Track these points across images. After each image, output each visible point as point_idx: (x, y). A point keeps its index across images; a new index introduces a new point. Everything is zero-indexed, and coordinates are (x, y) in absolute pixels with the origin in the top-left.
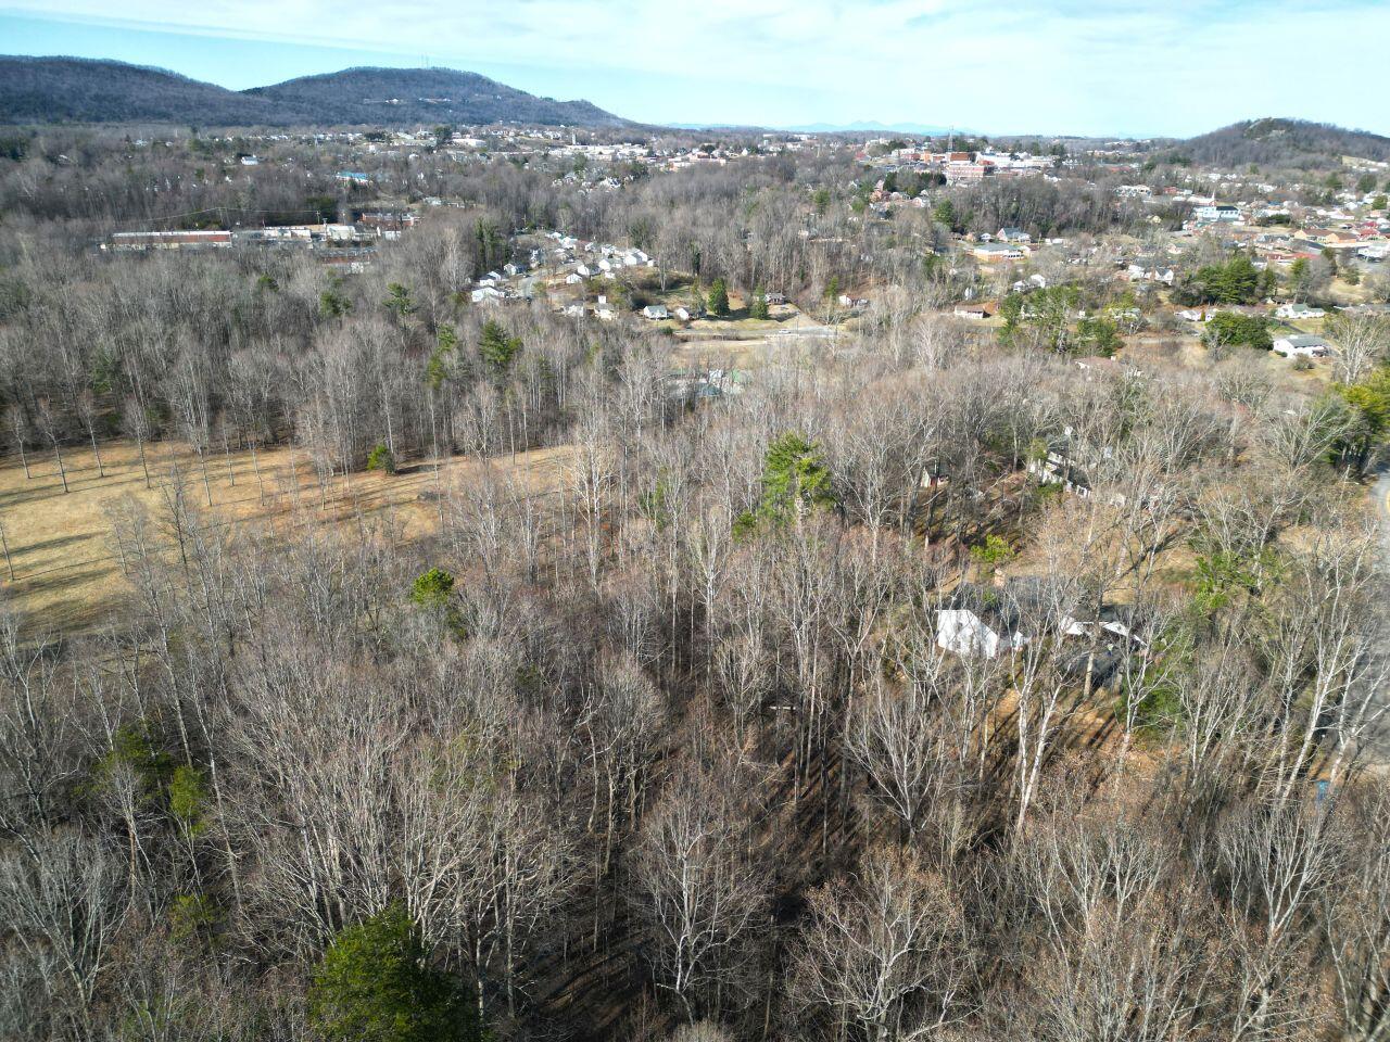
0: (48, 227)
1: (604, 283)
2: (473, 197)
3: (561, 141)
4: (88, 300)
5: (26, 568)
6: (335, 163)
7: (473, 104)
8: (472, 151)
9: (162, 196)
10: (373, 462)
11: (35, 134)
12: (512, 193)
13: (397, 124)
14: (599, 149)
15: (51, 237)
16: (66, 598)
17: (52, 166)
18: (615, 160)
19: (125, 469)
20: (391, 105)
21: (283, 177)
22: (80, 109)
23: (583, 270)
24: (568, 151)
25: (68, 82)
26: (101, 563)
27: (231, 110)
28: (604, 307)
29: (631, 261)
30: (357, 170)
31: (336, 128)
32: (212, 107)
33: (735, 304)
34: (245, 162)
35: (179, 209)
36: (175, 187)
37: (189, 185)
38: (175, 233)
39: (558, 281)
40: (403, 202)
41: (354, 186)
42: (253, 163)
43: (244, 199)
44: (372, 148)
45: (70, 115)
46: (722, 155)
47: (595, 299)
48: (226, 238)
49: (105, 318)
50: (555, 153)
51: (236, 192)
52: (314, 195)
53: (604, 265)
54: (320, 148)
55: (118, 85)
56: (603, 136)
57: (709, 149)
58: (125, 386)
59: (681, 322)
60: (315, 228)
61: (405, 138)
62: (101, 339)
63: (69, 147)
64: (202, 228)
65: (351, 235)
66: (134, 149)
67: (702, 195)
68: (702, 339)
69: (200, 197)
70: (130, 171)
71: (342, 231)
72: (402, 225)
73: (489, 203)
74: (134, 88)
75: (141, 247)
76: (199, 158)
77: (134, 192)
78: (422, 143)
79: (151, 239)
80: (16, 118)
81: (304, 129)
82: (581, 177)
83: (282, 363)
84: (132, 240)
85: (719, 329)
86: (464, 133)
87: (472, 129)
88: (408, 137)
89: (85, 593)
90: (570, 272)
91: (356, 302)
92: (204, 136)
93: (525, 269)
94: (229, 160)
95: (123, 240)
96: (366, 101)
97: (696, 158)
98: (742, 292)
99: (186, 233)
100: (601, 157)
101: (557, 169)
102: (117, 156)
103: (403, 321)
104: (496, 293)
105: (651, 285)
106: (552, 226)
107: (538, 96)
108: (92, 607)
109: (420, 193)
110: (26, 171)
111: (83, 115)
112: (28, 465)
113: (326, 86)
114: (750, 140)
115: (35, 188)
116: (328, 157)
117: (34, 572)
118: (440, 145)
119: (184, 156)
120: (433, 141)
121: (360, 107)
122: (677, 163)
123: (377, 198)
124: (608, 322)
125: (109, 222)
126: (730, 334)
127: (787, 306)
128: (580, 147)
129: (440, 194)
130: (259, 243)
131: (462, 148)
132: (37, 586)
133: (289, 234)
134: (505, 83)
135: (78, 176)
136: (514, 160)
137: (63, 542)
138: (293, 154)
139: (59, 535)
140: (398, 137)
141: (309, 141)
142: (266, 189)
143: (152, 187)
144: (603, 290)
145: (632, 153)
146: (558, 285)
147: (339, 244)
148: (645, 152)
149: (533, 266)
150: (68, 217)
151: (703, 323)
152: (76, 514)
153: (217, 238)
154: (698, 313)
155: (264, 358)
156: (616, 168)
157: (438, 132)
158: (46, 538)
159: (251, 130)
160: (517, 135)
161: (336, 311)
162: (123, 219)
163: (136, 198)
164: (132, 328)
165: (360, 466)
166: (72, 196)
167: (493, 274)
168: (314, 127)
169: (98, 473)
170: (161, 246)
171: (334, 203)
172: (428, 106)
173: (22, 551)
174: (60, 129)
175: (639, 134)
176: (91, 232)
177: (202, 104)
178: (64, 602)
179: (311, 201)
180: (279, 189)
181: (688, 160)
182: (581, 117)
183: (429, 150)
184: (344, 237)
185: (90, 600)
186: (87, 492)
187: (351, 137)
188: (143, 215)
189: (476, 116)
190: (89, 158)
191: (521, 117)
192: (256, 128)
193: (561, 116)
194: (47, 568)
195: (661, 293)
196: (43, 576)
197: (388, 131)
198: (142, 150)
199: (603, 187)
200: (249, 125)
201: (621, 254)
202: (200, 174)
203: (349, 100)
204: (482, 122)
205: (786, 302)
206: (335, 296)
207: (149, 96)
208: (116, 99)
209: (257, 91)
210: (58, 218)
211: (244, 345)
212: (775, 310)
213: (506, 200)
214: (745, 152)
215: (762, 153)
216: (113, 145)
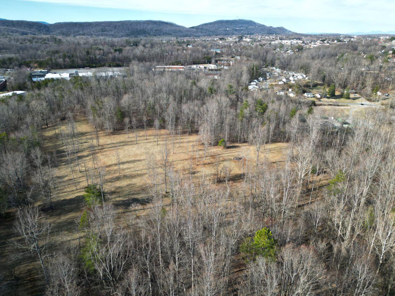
0: (141, 64)
1: (291, 85)
2: (250, 56)
3: (274, 39)
4: (148, 86)
5: (123, 170)
6: (211, 47)
7: (249, 29)
8: (248, 43)
9: (168, 56)
10: (220, 144)
11: (141, 40)
12: (261, 55)
13: (228, 35)
14: (286, 41)
15: (142, 67)
16: (132, 182)
17: (144, 48)
18: (291, 44)
19: (152, 137)
20: (227, 30)
21: (198, 51)
22: (152, 33)
23: (284, 80)
24: (277, 42)
25: (150, 27)
26: (143, 171)
27: (186, 33)
28: (291, 92)
29: (300, 77)
30: (217, 49)
31: (212, 36)
32: (182, 32)
33: (337, 93)
34: (189, 46)
35: (172, 59)
36: (172, 53)
37: (175, 53)
38: (170, 66)
39: (277, 83)
40: (229, 58)
41: (217, 53)
42: (191, 47)
43: (188, 57)
44: (221, 42)
45: (149, 35)
46: (328, 43)
47: (288, 90)
48: (183, 68)
49: (152, 92)
50: (273, 43)
51: (186, 55)
52: (206, 56)
53: (291, 78)
54: (208, 42)
55: (161, 27)
56: (287, 37)
57: (323, 41)
58: (155, 113)
59: (317, 99)
60: (205, 65)
61: (230, 39)
62: (150, 99)
63: (148, 43)
64: (177, 65)
65: (215, 67)
66: (163, 43)
67: (324, 56)
68: (325, 105)
69: (177, 56)
70: (162, 49)
71: (212, 66)
72: (229, 65)
73: (254, 58)
74: (164, 27)
75: (162, 70)
76: (178, 46)
77: (162, 55)
78: (234, 40)
79: (165, 68)
80: (138, 36)
81: (204, 37)
82: (281, 50)
83: (196, 109)
84: (160, 68)
85: (331, 102)
86: (246, 37)
87: (248, 36)
88: (231, 39)
89: (137, 182)
90: (280, 81)
91: (217, 89)
92: (179, 39)
93: (265, 79)
94: (185, 46)
95: (158, 68)
96: (220, 29)
97: (319, 44)
98: (340, 89)
99: (173, 66)
100: (287, 44)
101: (274, 48)
102: (159, 45)
103: (230, 96)
104: (256, 87)
105: (307, 86)
106: (273, 65)
107: (268, 26)
108: (139, 187)
109: (234, 55)
110: (138, 49)
111: (152, 34)
112: (128, 133)
113: (210, 25)
114: (337, 37)
115: (139, 53)
116: (209, 45)
117: (125, 171)
118: (239, 41)
119: (174, 45)
120: (237, 40)
121: (218, 31)
122: (313, 45)
123: (222, 57)
124: (292, 98)
125: (155, 63)
126: (336, 104)
127: (356, 94)
128: (280, 41)
129: (240, 55)
130: (191, 69)
131: (246, 42)
132: (126, 177)
133: (198, 67)
134: (259, 23)
135: (149, 50)
136: (261, 45)
137: (134, 161)
138: (201, 44)
139: (133, 159)
140: (228, 39)
141: (205, 41)
142: (194, 54)
143: (166, 53)
144: (291, 87)
145: (297, 43)
146: (276, 85)
147: (212, 70)
148: (301, 42)
149: (268, 78)
150: (146, 61)
151: (326, 99)
152: (138, 152)
153: (181, 68)
154: (324, 96)
155: (192, 107)
156: (292, 47)
157: (239, 37)
158: (130, 160)
159: (190, 38)
160: (261, 37)
161: (212, 92)
162: (158, 62)
163: (162, 56)
164: (158, 96)
165: (216, 144)
166: (147, 56)
167: (255, 80)
168: (206, 37)
169: (145, 138)
170: (166, 70)
171: (211, 58)
172: (236, 30)
173: (123, 163)
174: (147, 38)
175: (299, 37)
176: (151, 65)
177: (179, 31)
178: (132, 184)
179: (205, 58)
180: (197, 54)
181: (316, 44)
182: (280, 32)
183: (236, 42)
184: (213, 68)
185: (138, 184)
186: (141, 144)
187: (215, 39)
188: (163, 61)
189: (249, 32)
190: (152, 46)
191: (262, 32)
192: (192, 37)
193: (274, 32)
194: (129, 171)
195: (310, 88)
196: (127, 173)
197: (225, 37)
198: (164, 43)
199: (288, 53)
200: (190, 37)
201: (297, 75)
202: (178, 50)
203: (215, 29)
204: (251, 34)
205: (356, 93)
206: (212, 87)
207: (167, 29)
208: (160, 30)
209: (193, 28)
210: (144, 62)
211: (186, 103)
212: (352, 96)
213: (260, 58)
214: (336, 41)
215: (342, 42)
216: (158, 42)
